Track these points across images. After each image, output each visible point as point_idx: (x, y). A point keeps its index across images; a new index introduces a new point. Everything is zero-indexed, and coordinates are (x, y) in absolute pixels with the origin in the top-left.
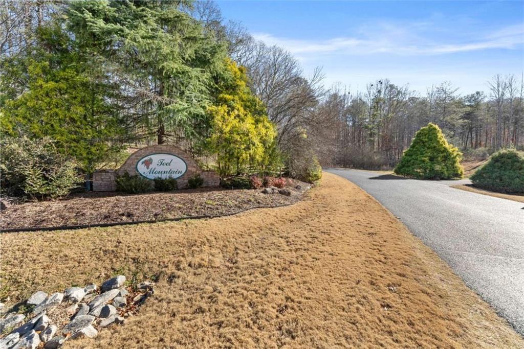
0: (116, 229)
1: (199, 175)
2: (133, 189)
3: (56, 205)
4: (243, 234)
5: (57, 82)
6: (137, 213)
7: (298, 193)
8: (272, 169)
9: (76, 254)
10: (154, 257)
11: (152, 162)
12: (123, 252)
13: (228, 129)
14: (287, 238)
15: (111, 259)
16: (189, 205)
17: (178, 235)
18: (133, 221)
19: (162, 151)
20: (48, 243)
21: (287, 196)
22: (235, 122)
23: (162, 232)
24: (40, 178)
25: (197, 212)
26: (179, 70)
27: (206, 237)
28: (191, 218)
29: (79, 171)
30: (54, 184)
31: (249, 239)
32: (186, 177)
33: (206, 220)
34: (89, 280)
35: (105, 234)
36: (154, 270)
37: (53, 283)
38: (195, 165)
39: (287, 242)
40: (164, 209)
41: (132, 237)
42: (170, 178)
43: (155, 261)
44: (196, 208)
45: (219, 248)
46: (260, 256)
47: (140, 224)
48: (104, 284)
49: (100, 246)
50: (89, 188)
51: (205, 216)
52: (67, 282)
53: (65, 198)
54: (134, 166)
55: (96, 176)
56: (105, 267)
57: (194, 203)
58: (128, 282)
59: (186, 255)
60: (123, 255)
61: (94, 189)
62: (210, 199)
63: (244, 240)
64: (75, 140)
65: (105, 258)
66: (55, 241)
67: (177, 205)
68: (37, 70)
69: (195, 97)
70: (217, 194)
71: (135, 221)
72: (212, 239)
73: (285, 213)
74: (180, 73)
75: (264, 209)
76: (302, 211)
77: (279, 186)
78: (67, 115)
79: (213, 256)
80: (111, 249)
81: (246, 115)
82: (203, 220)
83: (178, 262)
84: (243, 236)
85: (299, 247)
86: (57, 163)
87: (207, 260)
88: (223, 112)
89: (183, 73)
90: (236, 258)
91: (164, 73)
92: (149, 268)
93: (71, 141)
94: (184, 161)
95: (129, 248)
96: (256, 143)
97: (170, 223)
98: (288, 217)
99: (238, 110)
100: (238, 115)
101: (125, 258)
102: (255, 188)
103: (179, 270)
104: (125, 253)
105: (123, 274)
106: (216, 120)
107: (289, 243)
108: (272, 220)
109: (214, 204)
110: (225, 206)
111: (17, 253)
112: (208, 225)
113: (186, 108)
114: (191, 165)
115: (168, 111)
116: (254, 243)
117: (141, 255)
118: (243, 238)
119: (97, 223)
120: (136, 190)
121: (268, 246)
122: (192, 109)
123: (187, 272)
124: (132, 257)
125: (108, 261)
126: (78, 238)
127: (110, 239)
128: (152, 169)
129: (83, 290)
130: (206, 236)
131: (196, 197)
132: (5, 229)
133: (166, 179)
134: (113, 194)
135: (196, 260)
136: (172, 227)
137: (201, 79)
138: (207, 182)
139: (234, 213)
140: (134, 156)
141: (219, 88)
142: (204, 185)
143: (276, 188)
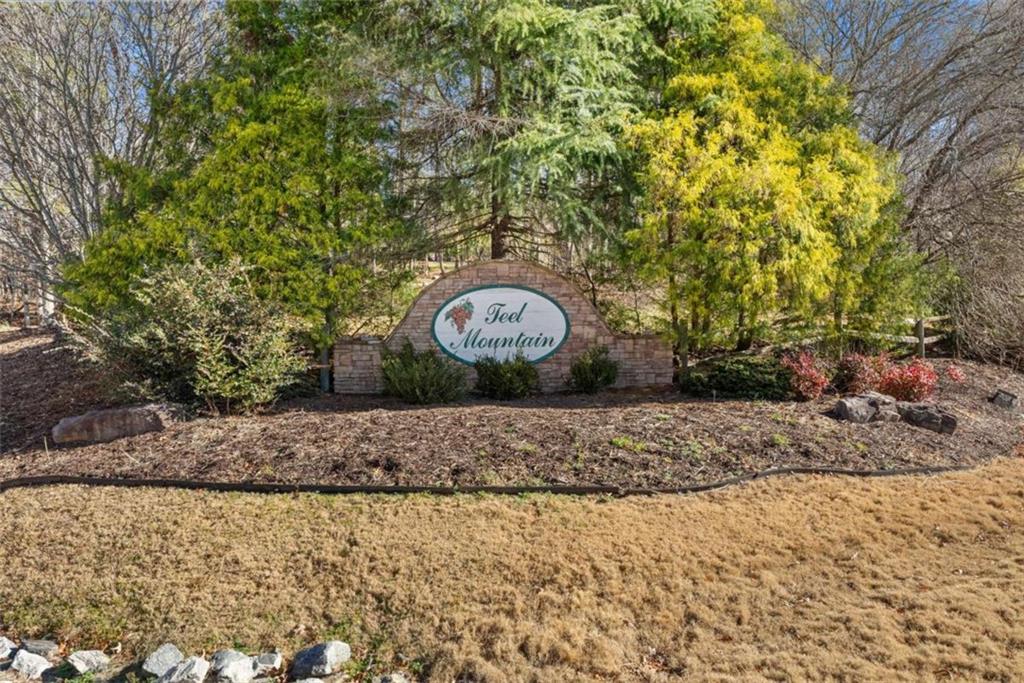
0: (354, 503)
1: (605, 350)
2: (418, 392)
3: (247, 426)
4: (727, 565)
5: (263, 121)
6: (409, 460)
7: (999, 422)
8: (878, 325)
9: (256, 559)
10: (430, 602)
11: (470, 313)
12: (358, 573)
13: (698, 189)
14: (912, 607)
15: (327, 589)
16: (557, 448)
17: (506, 540)
18: (397, 484)
19: (498, 278)
20: (209, 522)
21: (940, 432)
22: (725, 165)
23: (463, 528)
24: (222, 360)
25: (577, 472)
26: (538, 25)
27: (590, 559)
28: (557, 491)
29: (301, 341)
30: (248, 374)
31: (746, 587)
32: (566, 356)
33: (602, 501)
34: (269, 636)
35: (325, 514)
36: (424, 642)
37: (199, 629)
38: (593, 318)
39: (909, 625)
40: (483, 453)
41: (387, 531)
42: (518, 358)
43: (430, 614)
44: (576, 458)
45: (629, 605)
46: (774, 665)
47: (411, 495)
48: (298, 656)
49: (310, 547)
50: (326, 384)
51: (600, 489)
52: (226, 630)
53: (269, 409)
54: (426, 326)
55: (342, 354)
56: (308, 608)
57: (572, 440)
58: (355, 665)
59: (519, 612)
60: (355, 580)
61: (337, 388)
62: (627, 431)
63: (727, 590)
64: (293, 262)
65: (313, 583)
66: (223, 520)
67: (523, 445)
68: (229, 100)
69: (588, 100)
70: (656, 415)
71: (402, 483)
72: (610, 568)
73: (916, 500)
74: (541, 35)
75: (827, 480)
76: (1005, 499)
77: (901, 390)
78: (280, 201)
79: (603, 629)
80: (331, 558)
81: (766, 135)
82: (590, 502)
83: (495, 629)
84: (724, 575)
85: (962, 657)
86: (252, 323)
87: (581, 642)
88: (677, 135)
89: (551, 32)
90: (683, 652)
91: (496, 45)
92: (411, 632)
93: (286, 265)
94: (560, 307)
95: (373, 564)
96: (805, 233)
97: (491, 502)
98: (927, 520)
99: (735, 121)
100: (736, 137)
101: (358, 592)
102: (801, 398)
103: (489, 656)
104: (361, 577)
105: (347, 639)
106: (654, 167)
107: (914, 633)
108: (854, 524)
109: (639, 446)
110: (675, 457)
111: (154, 537)
112: (605, 520)
113: (558, 141)
114: (581, 317)
115: (509, 158)
116: (763, 606)
117: (399, 590)
118: (724, 581)
119: (314, 482)
120: (424, 393)
121: (815, 629)
122: (577, 141)
123: (511, 670)
124: (374, 590)
125: (319, 591)
126: (268, 517)
127: (333, 529)
128: (473, 333)
129: (248, 662)
130: (592, 555)
131: (582, 420)
132: (148, 478)
133: (507, 361)
134: (373, 402)
135: (546, 636)
136: (494, 514)
137: (606, 43)
138: (630, 373)
139: (702, 484)
140: (426, 297)
141: (670, 59)
142: (620, 383)
143: (888, 399)
